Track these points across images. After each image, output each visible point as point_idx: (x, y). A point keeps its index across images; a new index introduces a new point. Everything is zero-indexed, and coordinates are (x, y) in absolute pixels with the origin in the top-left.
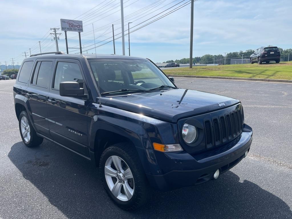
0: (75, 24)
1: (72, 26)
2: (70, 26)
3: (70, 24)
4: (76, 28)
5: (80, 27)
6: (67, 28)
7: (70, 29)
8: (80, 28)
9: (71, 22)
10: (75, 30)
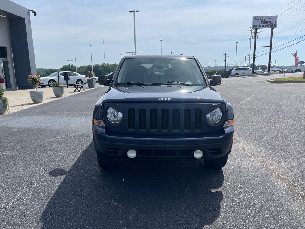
0: (268, 20)
1: (265, 23)
2: (262, 23)
3: (262, 21)
4: (269, 24)
5: (274, 22)
6: (258, 26)
7: (262, 26)
8: (274, 24)
9: (263, 19)
10: (267, 26)
